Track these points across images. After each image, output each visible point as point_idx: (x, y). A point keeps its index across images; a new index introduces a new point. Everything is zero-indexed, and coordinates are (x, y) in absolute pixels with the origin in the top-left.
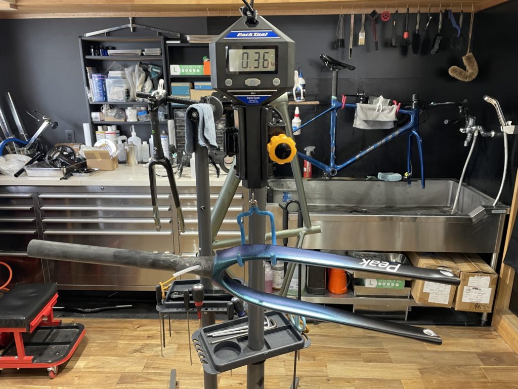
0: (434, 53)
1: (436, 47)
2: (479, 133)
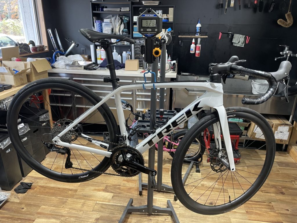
1: (272, 8)
2: (290, 54)
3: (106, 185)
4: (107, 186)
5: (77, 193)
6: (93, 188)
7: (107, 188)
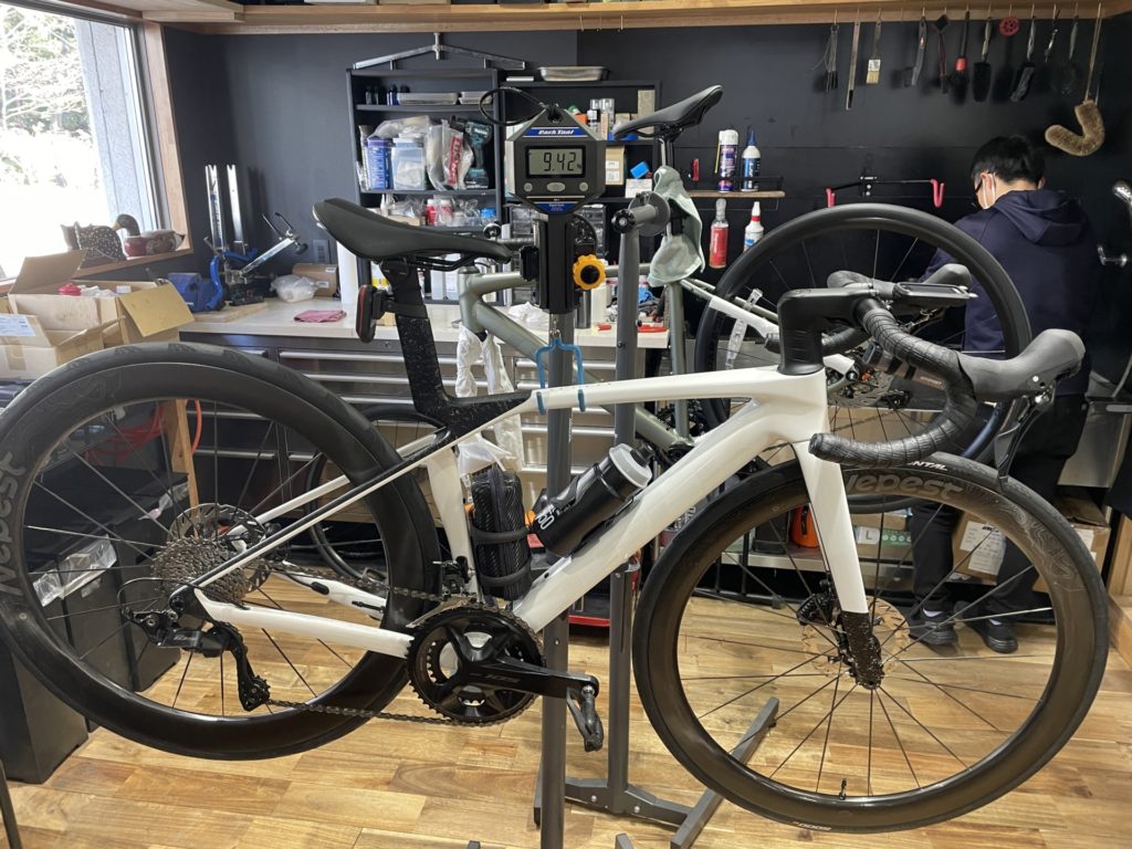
0: (1016, 100)
1: (1022, 87)
3: (398, 761)
4: (402, 766)
5: (288, 796)
6: (349, 774)
7: (404, 777)
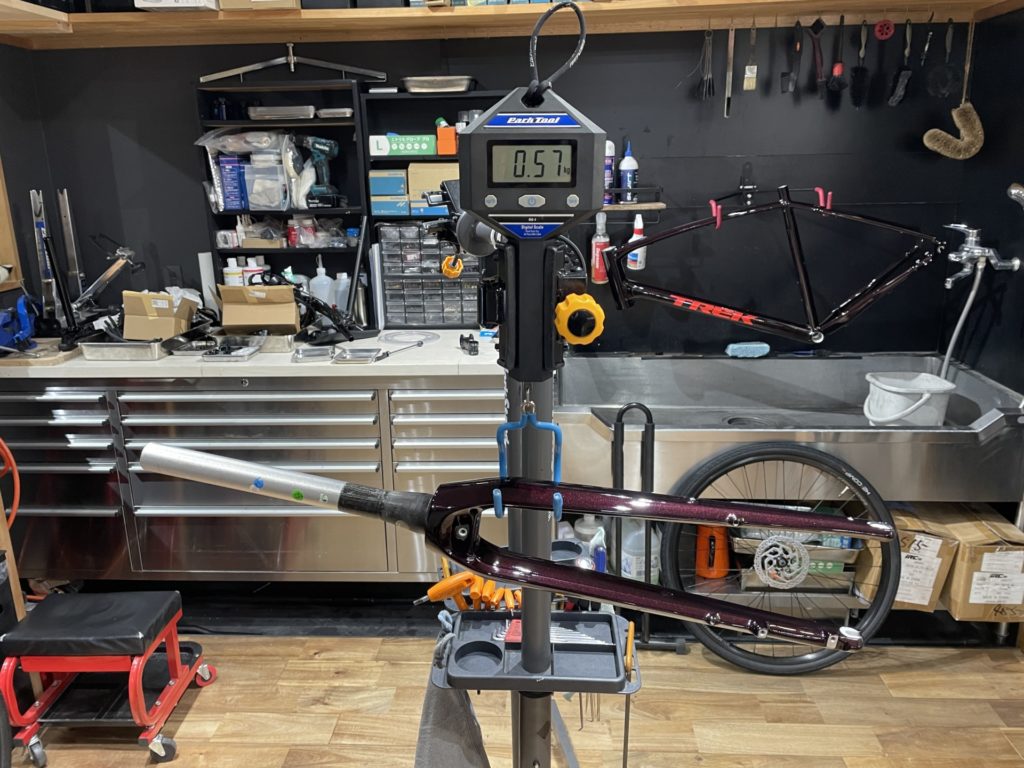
0: (894, 104)
1: (900, 91)
2: (988, 261)
